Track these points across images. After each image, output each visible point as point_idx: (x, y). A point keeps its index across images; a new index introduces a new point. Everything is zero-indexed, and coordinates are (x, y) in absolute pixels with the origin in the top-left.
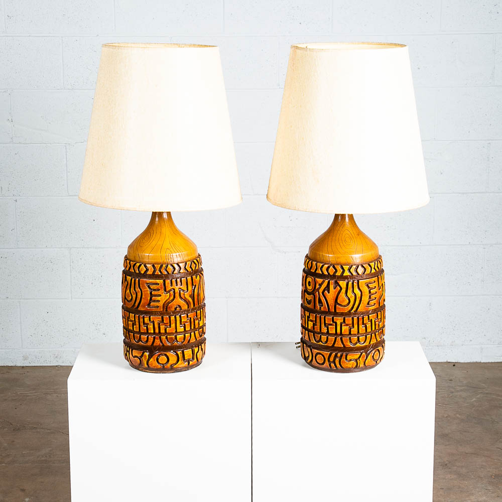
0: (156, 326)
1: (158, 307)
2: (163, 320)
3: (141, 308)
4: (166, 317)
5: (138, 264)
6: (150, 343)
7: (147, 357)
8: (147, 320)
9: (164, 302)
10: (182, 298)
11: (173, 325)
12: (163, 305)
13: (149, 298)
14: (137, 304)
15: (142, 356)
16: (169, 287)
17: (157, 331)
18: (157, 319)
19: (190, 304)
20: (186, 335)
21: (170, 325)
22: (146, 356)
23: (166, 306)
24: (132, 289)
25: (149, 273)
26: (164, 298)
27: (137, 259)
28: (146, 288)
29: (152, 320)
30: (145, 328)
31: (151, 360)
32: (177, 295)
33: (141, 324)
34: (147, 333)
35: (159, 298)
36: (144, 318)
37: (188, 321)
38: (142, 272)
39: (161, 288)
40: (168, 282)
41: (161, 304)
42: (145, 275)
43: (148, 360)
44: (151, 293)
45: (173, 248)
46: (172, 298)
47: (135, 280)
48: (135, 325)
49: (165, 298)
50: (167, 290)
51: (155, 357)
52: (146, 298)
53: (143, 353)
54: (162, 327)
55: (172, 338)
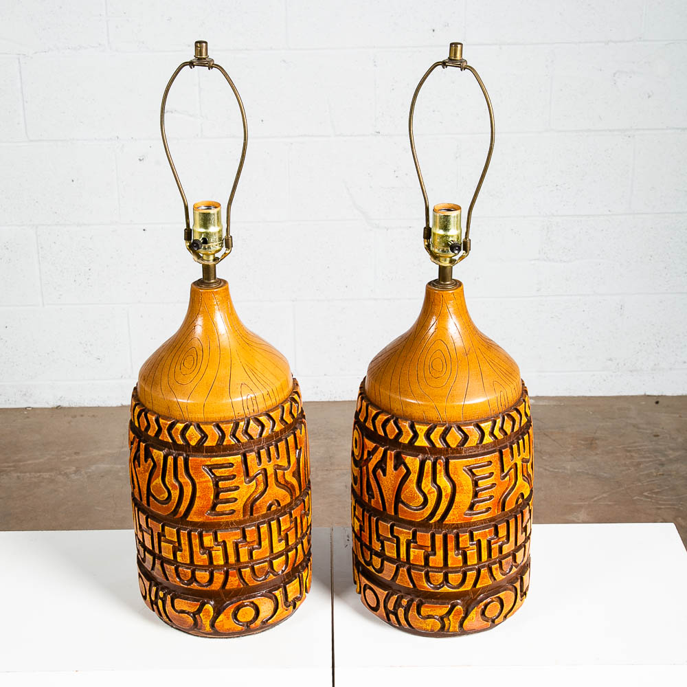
0: (231, 550)
1: (233, 512)
2: (244, 537)
3: (193, 518)
4: (251, 530)
5: (180, 426)
6: (216, 585)
7: (212, 614)
8: (208, 540)
9: (245, 500)
10: (280, 483)
11: (265, 543)
12: (245, 506)
13: (212, 497)
14: (183, 509)
15: (199, 611)
16: (255, 469)
17: (232, 559)
18: (232, 537)
19: (294, 490)
20: (289, 553)
21: (260, 544)
22: (209, 612)
23: (250, 507)
24: (170, 478)
25: (208, 443)
26: (245, 491)
27: (177, 414)
28: (202, 476)
29: (220, 540)
30: (205, 556)
31: (221, 617)
32: (271, 480)
33: (196, 549)
34: (211, 566)
35: (234, 494)
36: (201, 537)
37: (293, 525)
38: (193, 443)
39: (239, 472)
40: (252, 457)
41: (239, 506)
42: (199, 448)
43: (215, 618)
44: (216, 485)
45: (255, 380)
46: (261, 488)
47: (175, 460)
48: (181, 551)
49: (247, 493)
50: (252, 474)
51: (230, 610)
52: (204, 496)
53: (203, 605)
54: (244, 551)
55: (262, 568)
